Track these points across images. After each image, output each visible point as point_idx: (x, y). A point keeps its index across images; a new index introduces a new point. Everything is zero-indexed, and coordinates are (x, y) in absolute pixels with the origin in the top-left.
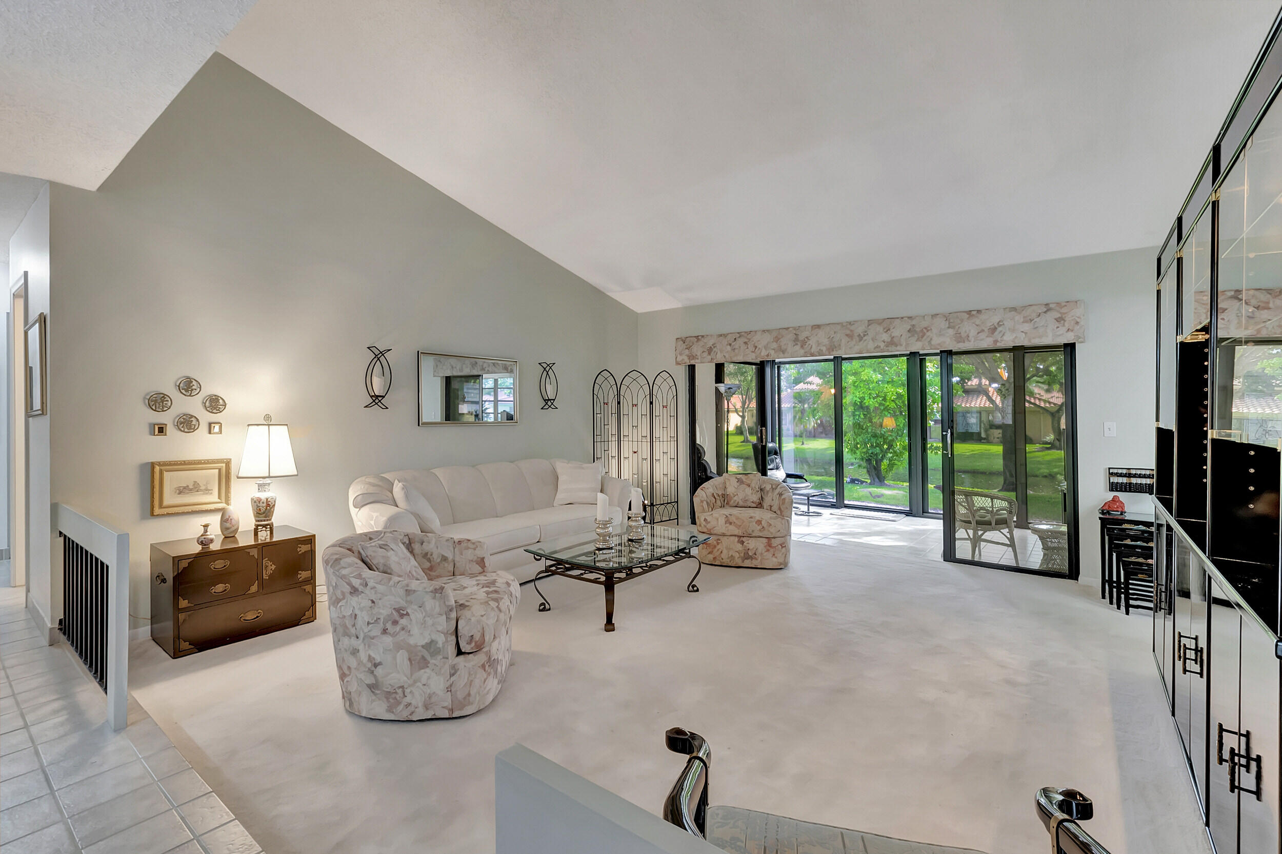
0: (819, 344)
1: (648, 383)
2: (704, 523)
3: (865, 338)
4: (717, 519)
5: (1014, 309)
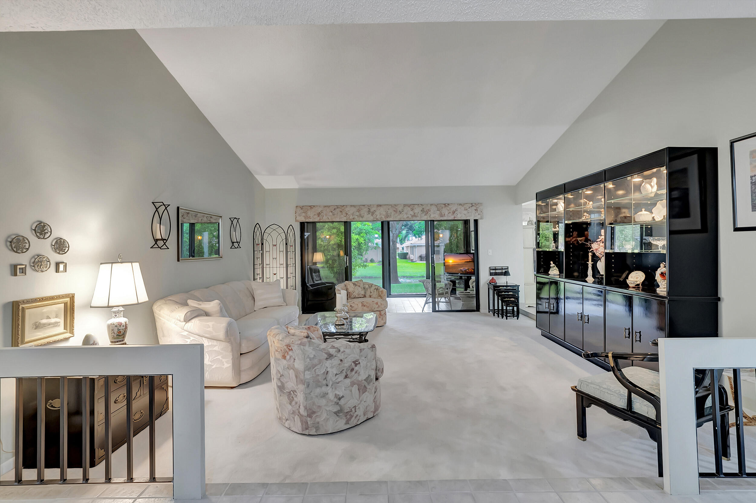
0: (381, 214)
1: (284, 232)
2: (350, 308)
3: (402, 213)
4: (358, 305)
5: (460, 204)
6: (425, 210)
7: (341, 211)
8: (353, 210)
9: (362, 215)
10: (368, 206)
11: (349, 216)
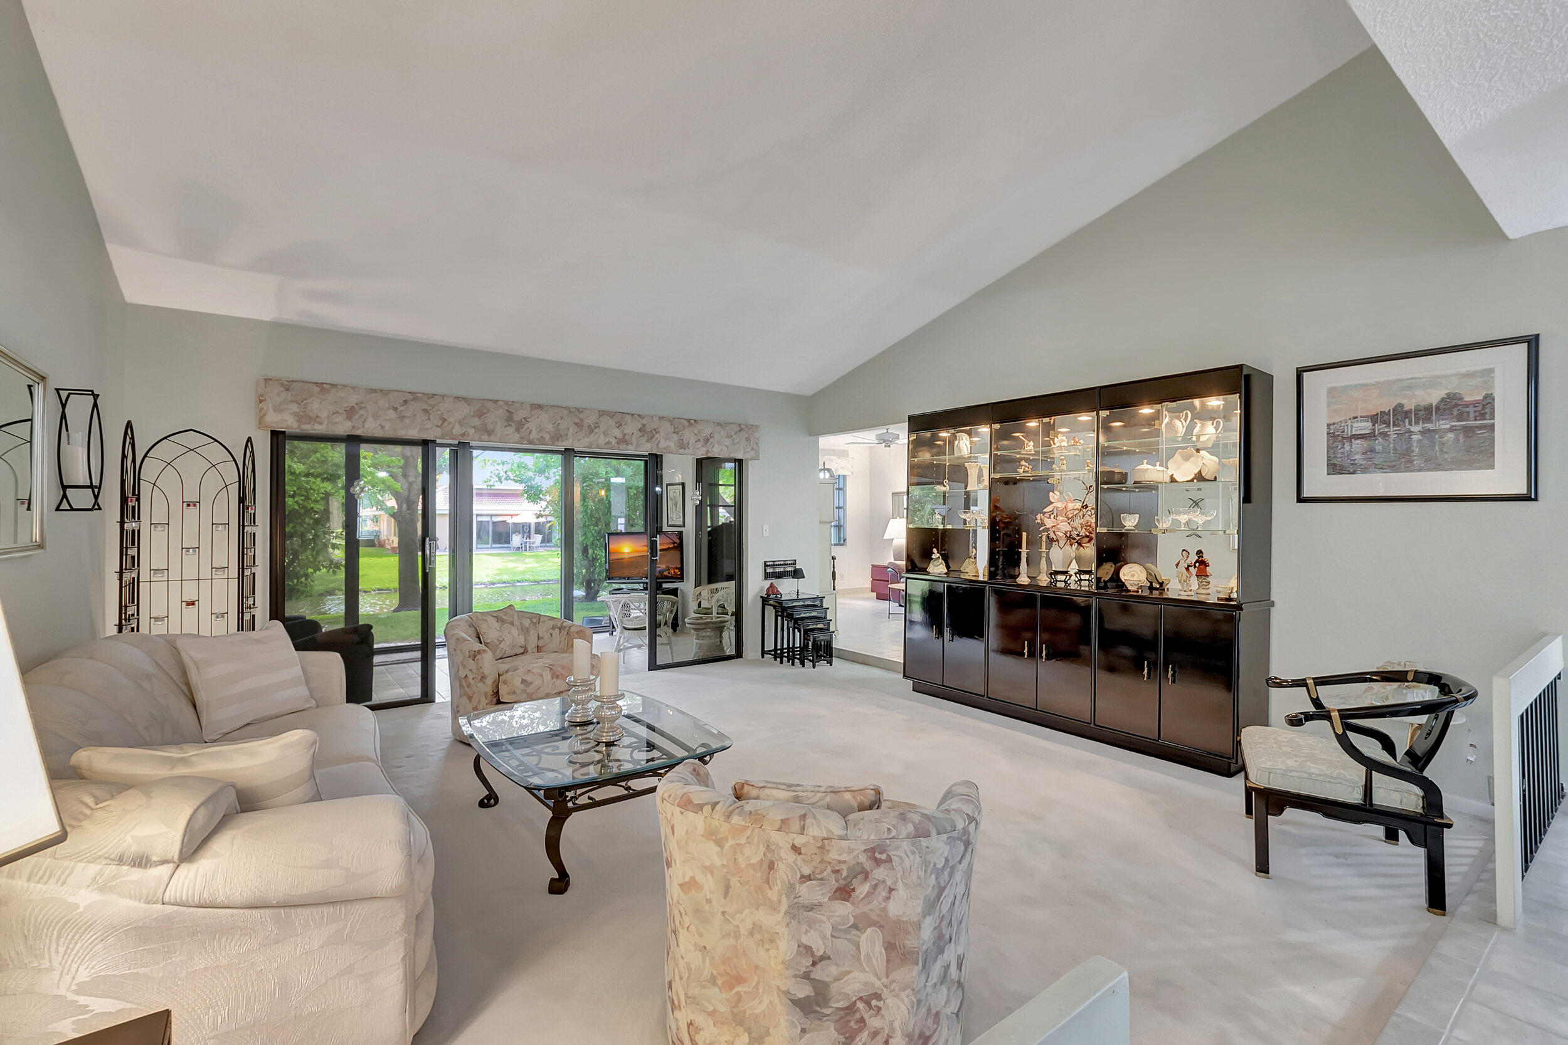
6: (648, 430)
7: (425, 411)
8: (463, 410)
9: (490, 427)
10: (506, 403)
11: (451, 426)
